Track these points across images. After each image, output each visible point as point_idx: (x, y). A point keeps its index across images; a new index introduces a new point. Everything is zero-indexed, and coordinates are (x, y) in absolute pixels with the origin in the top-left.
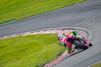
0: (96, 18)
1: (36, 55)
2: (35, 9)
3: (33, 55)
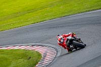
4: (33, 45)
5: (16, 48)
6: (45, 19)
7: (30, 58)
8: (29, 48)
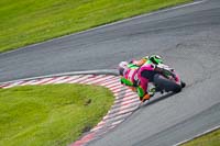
0: (164, 51)
1: (34, 130)
2: (32, 31)
3: (28, 130)
4: (95, 75)
5: (59, 81)
6: (120, 16)
7: (90, 102)
8: (88, 80)
